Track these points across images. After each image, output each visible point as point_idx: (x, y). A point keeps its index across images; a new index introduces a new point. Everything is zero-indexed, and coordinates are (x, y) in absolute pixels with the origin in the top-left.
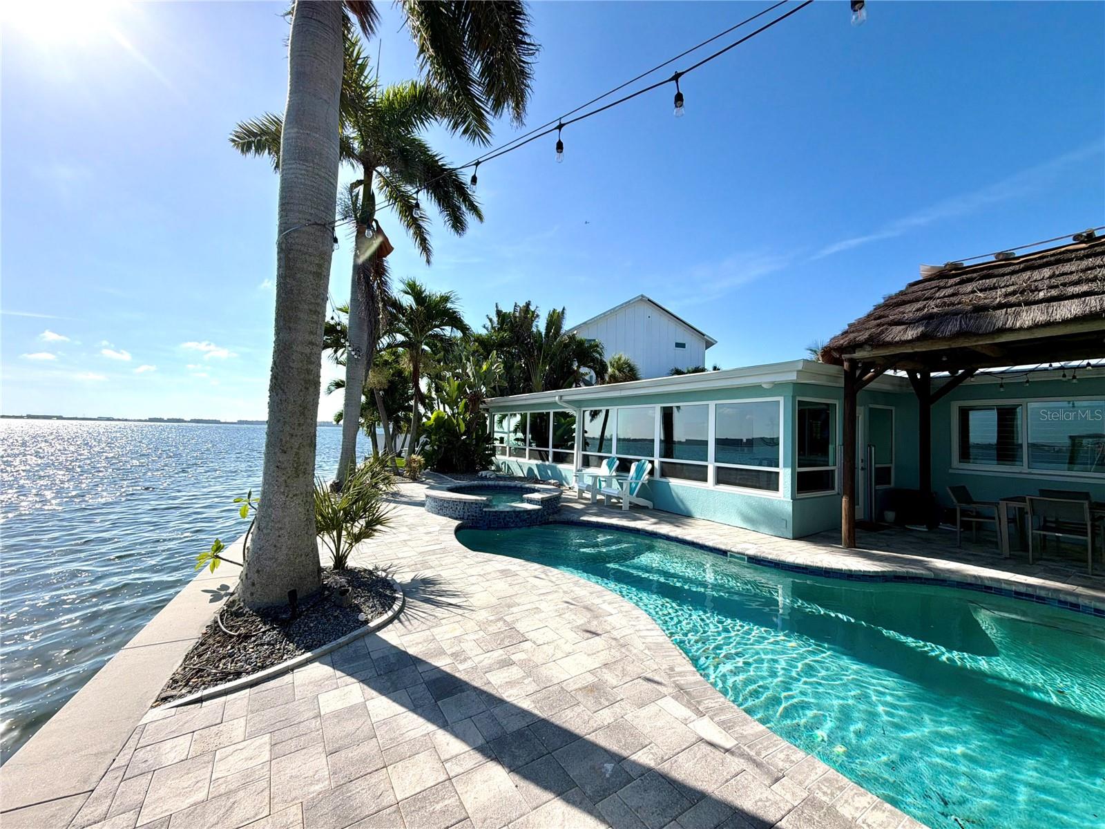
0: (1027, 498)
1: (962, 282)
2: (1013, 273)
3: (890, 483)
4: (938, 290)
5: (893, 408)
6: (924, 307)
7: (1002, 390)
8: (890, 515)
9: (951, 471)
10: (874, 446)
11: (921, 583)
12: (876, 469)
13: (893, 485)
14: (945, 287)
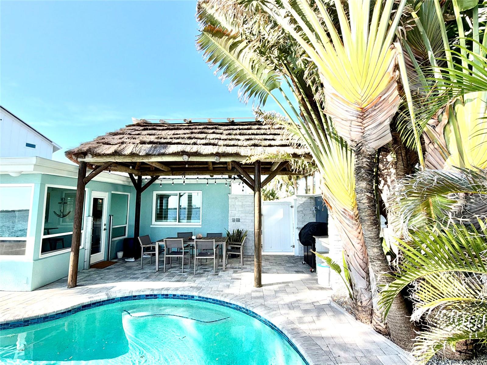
0: (164, 239)
1: (144, 130)
2: (163, 130)
3: (125, 235)
4: (134, 131)
5: (129, 194)
6: (123, 138)
7: (161, 186)
8: (120, 254)
9: (151, 226)
10: (113, 216)
11: (100, 305)
12: (113, 229)
13: (126, 236)
14: (138, 130)
